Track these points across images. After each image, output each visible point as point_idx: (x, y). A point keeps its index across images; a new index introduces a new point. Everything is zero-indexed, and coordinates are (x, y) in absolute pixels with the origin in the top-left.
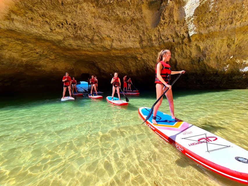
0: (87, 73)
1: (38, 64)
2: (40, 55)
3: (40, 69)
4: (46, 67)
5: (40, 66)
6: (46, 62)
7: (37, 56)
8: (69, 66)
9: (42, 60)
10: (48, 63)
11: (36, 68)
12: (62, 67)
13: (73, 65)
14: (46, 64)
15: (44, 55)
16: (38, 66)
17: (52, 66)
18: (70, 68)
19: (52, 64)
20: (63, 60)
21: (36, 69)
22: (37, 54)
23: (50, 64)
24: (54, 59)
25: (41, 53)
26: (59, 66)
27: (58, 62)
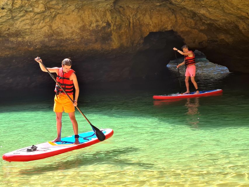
0: (169, 28)
1: (13, 30)
2: (11, 11)
3: (20, 39)
4: (31, 33)
5: (17, 34)
6: (28, 21)
7: (4, 14)
8: (94, 19)
9: (20, 20)
10: (33, 24)
11: (12, 39)
12: (72, 28)
13: (108, 14)
14: (29, 27)
15: (17, 8)
16: (13, 34)
17: (46, 29)
18: (97, 26)
19: (44, 24)
20: (72, 7)
21: (12, 42)
22: (3, 10)
23: (40, 25)
24: (44, 12)
25: (10, 7)
26: (64, 26)
27: (61, 16)
